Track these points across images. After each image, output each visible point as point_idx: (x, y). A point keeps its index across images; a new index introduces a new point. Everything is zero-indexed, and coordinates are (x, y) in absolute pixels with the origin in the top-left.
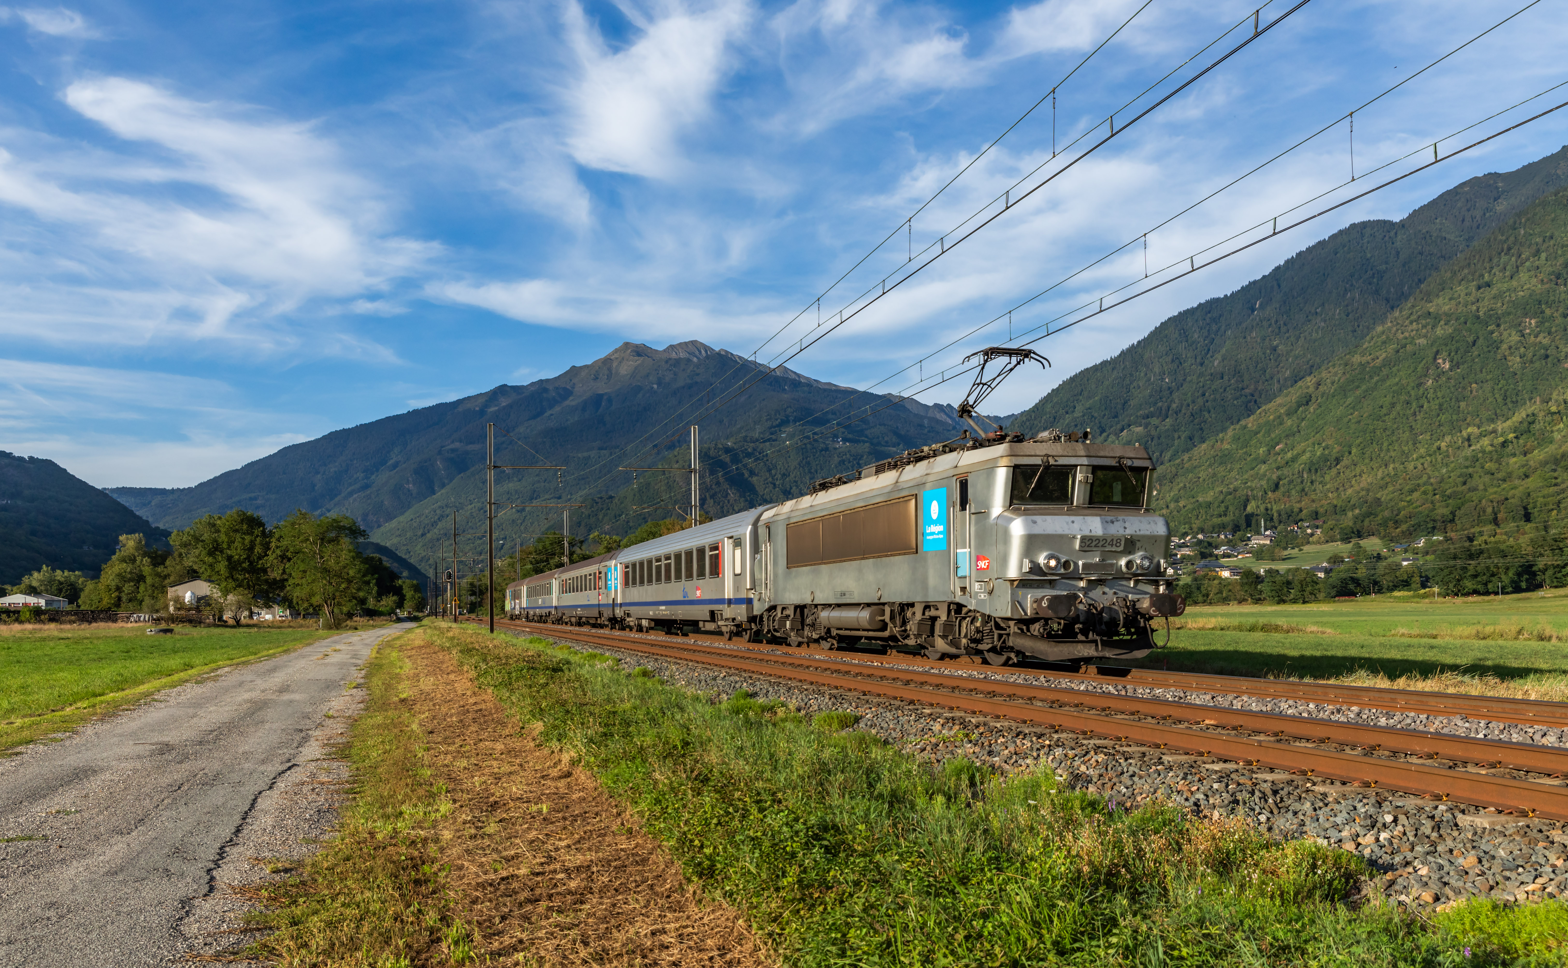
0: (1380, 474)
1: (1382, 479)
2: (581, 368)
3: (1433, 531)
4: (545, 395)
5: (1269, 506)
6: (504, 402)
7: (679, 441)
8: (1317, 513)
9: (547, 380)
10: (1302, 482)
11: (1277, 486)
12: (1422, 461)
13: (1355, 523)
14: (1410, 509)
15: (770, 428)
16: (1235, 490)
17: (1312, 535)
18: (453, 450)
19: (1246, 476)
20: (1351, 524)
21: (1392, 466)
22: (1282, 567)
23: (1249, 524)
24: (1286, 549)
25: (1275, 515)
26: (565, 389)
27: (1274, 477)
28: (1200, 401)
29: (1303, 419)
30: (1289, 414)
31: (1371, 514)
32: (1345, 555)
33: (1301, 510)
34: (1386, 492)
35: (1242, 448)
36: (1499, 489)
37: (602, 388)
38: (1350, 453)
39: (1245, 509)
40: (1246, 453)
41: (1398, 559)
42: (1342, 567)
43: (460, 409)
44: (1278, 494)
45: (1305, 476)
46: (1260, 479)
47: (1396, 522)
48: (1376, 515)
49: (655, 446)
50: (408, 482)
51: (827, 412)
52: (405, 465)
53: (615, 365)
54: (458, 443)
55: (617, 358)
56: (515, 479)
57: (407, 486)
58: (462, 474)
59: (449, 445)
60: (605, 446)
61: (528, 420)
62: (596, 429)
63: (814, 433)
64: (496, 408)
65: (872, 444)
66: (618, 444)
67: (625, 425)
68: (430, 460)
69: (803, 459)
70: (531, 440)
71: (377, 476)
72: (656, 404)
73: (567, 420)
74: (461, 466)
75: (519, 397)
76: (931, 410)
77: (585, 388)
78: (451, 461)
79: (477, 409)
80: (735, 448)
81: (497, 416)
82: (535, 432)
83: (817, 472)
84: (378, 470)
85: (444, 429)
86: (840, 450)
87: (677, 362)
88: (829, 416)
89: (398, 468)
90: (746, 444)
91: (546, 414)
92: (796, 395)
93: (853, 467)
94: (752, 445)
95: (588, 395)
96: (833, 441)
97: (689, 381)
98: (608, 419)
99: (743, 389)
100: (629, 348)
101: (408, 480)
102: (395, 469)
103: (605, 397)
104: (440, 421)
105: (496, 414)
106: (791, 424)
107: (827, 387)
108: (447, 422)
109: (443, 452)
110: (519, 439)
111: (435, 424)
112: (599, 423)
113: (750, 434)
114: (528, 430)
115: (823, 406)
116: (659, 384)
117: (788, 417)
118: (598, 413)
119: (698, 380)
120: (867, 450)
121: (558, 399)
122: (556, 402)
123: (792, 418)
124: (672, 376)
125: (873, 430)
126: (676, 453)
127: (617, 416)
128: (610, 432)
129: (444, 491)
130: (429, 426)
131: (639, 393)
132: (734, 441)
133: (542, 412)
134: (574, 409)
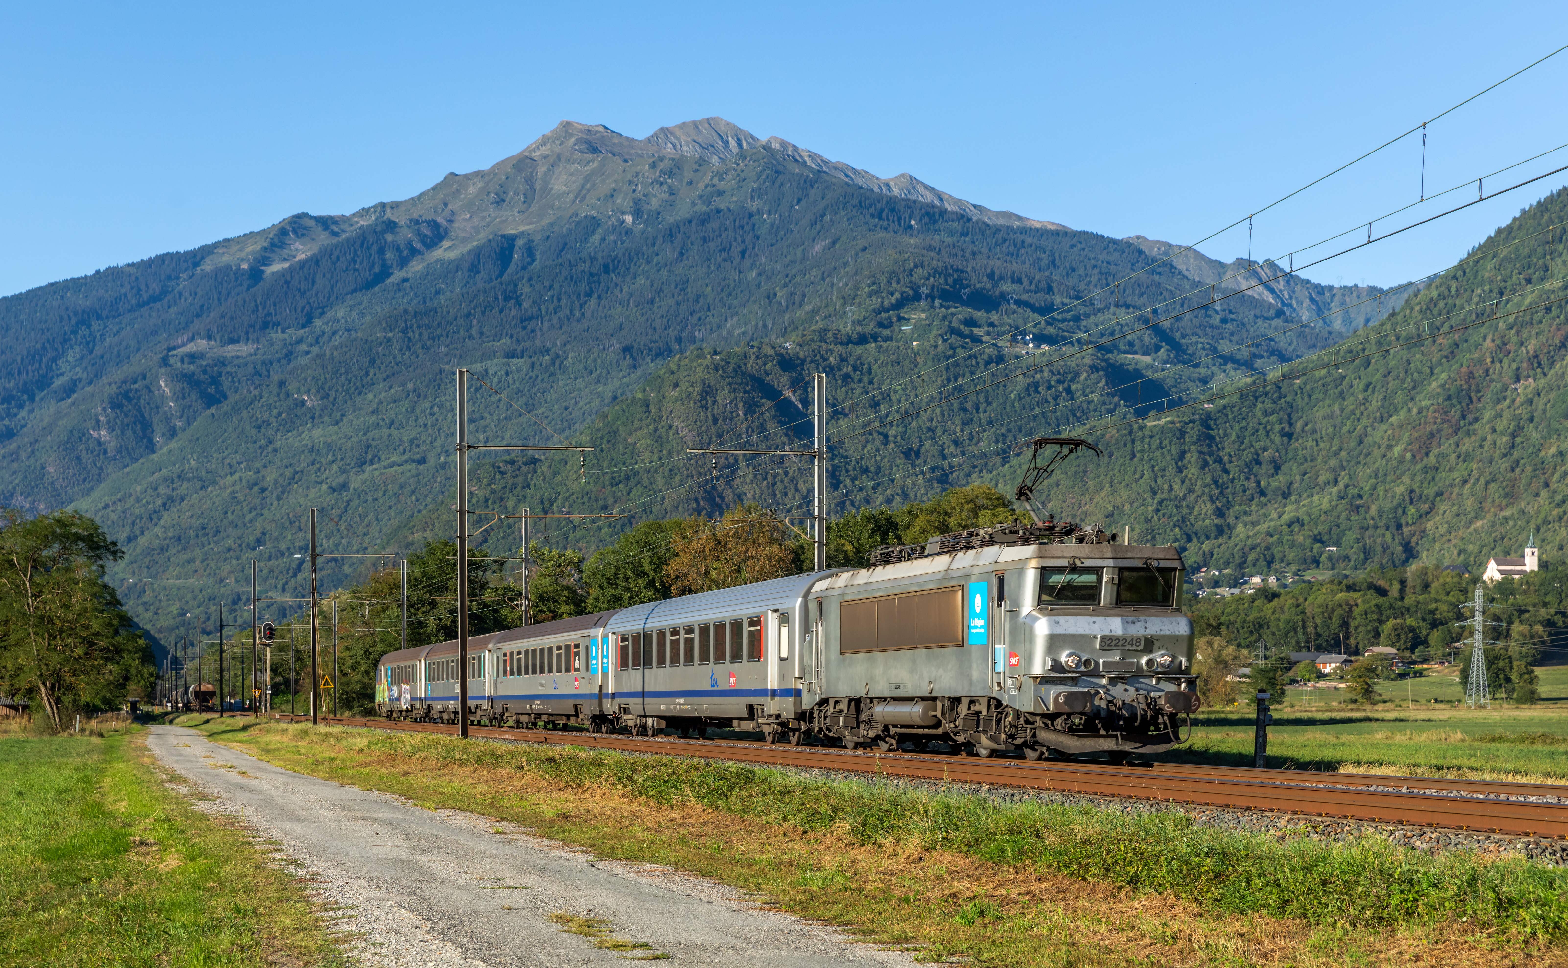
2: (467, 177)
4: (389, 237)
6: (301, 251)
7: (679, 340)
9: (395, 205)
15: (879, 312)
18: (192, 357)
26: (434, 225)
37: (513, 222)
43: (208, 266)
49: (627, 349)
50: (98, 426)
51: (1002, 278)
52: (89, 389)
53: (541, 171)
54: (204, 342)
55: (545, 157)
56: (326, 419)
57: (95, 434)
58: (213, 410)
59: (184, 345)
60: (519, 349)
61: (355, 291)
62: (501, 311)
63: (971, 322)
64: (286, 265)
65: (1099, 348)
66: (548, 344)
67: (563, 303)
68: (144, 378)
69: (949, 380)
70: (360, 335)
71: (31, 411)
72: (631, 259)
73: (438, 293)
74: (212, 390)
75: (335, 240)
76: (1229, 274)
77: (475, 221)
78: (189, 379)
79: (245, 266)
80: (801, 355)
81: (287, 283)
82: (368, 319)
83: (977, 409)
84: (32, 399)
85: (173, 310)
86: (1030, 361)
87: (676, 167)
88: (1007, 287)
89: (74, 396)
90: (824, 346)
91: (392, 279)
92: (936, 239)
93: (1056, 398)
94: (838, 349)
95: (482, 237)
96: (1014, 340)
97: (702, 208)
98: (527, 289)
99: (818, 226)
100: (572, 135)
101: (98, 421)
102: (69, 397)
103: (520, 242)
104: (164, 292)
105: (285, 278)
106: (923, 303)
107: (1001, 222)
108: (180, 294)
109: (172, 361)
110: (334, 333)
111: (154, 299)
112: (507, 299)
113: (834, 326)
114: (354, 314)
115: (991, 263)
116: (637, 213)
117: (915, 288)
118: (505, 277)
119: (722, 206)
120: (1087, 361)
121: (418, 245)
122: (414, 252)
123: (925, 290)
124: (665, 196)
125: (1101, 317)
126: (674, 367)
127: (547, 284)
128: (531, 318)
129: (173, 445)
130: (140, 306)
131: (593, 232)
132: (799, 340)
133: (385, 273)
134: (450, 269)
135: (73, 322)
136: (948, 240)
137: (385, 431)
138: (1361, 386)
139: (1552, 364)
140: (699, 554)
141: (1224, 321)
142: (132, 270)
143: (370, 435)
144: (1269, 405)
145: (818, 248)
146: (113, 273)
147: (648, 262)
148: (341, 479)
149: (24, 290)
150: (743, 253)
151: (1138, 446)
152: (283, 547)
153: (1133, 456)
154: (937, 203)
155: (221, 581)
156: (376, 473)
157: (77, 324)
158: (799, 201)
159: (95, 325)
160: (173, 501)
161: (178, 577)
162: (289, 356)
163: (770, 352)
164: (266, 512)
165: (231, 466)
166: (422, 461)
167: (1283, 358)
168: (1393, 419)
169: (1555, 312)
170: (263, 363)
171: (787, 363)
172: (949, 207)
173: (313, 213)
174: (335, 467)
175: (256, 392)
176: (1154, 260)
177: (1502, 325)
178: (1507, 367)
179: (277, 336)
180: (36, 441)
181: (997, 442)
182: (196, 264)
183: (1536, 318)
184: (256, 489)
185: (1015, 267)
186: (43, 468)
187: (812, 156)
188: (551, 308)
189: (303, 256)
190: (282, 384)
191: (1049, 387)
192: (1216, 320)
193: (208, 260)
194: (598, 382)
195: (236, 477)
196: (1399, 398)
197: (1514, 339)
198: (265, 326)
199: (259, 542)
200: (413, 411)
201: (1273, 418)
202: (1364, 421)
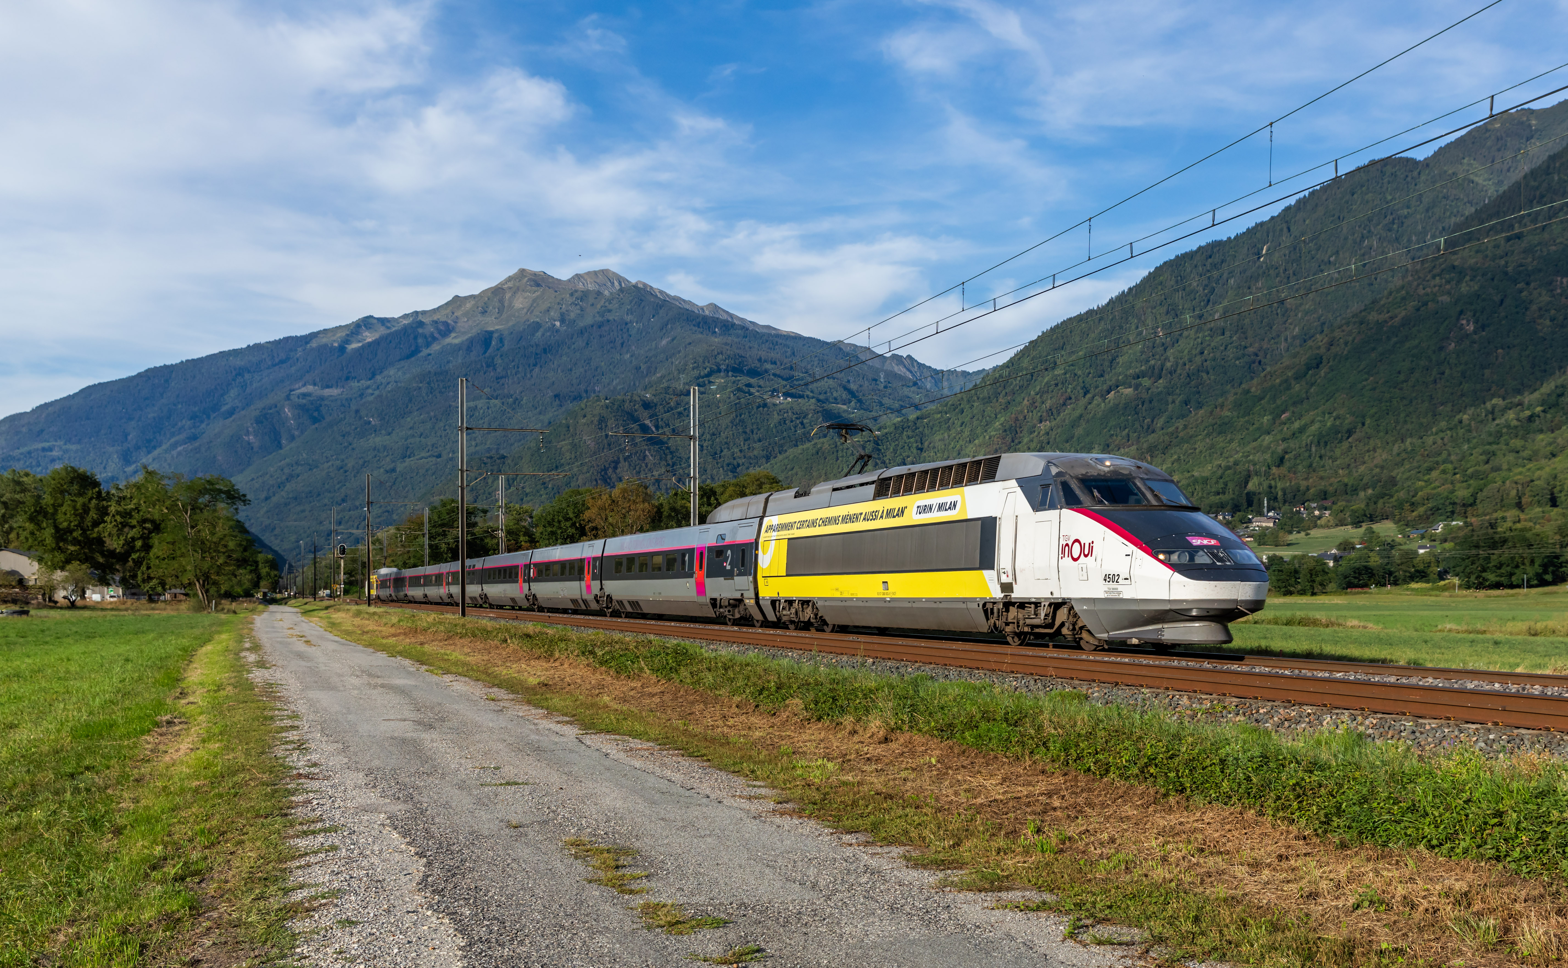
0: (1396, 449)
1: (1398, 454)
2: (466, 298)
3: (1452, 515)
4: (420, 331)
5: (1273, 483)
6: (369, 337)
7: (586, 391)
8: (1325, 493)
9: (424, 313)
10: (1310, 457)
11: (1281, 461)
12: (1442, 435)
13: (1367, 505)
14: (1428, 490)
15: (698, 378)
16: (1236, 463)
17: (1319, 518)
18: (304, 395)
19: (1248, 449)
20: (1363, 506)
21: (1409, 440)
22: (1286, 554)
23: (1250, 503)
24: (1290, 532)
25: (1280, 494)
26: (446, 324)
27: (1280, 449)
28: (1198, 360)
29: (1312, 385)
30: (1298, 377)
31: (1386, 495)
32: (1356, 541)
33: (1308, 489)
34: (1402, 469)
35: (1243, 416)
36: (1524, 470)
37: (492, 324)
38: (1363, 424)
39: (1245, 487)
40: (1246, 422)
41: (1413, 546)
42: (1353, 554)
43: (314, 344)
44: (1283, 470)
45: (1313, 449)
46: (1263, 452)
47: (1413, 504)
48: (1392, 496)
49: (556, 396)
50: (248, 433)
51: (765, 361)
52: (243, 413)
53: (508, 296)
54: (311, 387)
55: (510, 288)
56: (383, 432)
57: (246, 438)
58: (316, 425)
59: (299, 388)
60: (495, 394)
61: (400, 360)
62: (485, 373)
63: (749, 385)
64: (360, 344)
65: (819, 400)
66: (512, 392)
67: (520, 370)
68: (276, 406)
69: (737, 416)
70: (403, 384)
71: (208, 425)
72: (559, 346)
73: (448, 362)
74: (316, 414)
75: (388, 331)
76: (888, 362)
77: (470, 323)
78: (302, 407)
79: (336, 345)
80: (655, 401)
81: (360, 354)
82: (408, 376)
83: (752, 432)
84: (208, 417)
85: (293, 369)
86: (781, 407)
87: (585, 295)
88: (768, 366)
89: (234, 417)
90: (668, 396)
91: (422, 354)
92: (729, 339)
93: (795, 427)
94: (675, 399)
95: (474, 332)
96: (772, 396)
97: (599, 319)
98: (500, 361)
99: (664, 331)
100: (526, 276)
101: (248, 431)
102: (231, 416)
103: (496, 335)
104: (288, 359)
105: (359, 352)
106: (722, 374)
107: (765, 331)
108: (298, 360)
109: (292, 397)
110: (388, 383)
111: (282, 362)
112: (488, 366)
113: (673, 385)
114: (400, 373)
115: (760, 353)
116: (562, 321)
117: (718, 365)
118: (487, 354)
119: (611, 318)
120: (812, 407)
121: (436, 335)
122: (435, 339)
123: (723, 367)
124: (579, 312)
125: (819, 384)
126: (583, 406)
127: (511, 358)
128: (502, 378)
129: (293, 445)
130: (274, 365)
131: (537, 331)
132: (654, 392)
133: (417, 351)
134: (456, 349)
135: (234, 373)
136: (736, 340)
137: (418, 439)
138: (959, 424)
139: (1059, 414)
140: (602, 508)
141: (885, 387)
142: (269, 346)
143: (409, 441)
144: (910, 433)
145: (664, 342)
146: (257, 347)
147: (569, 348)
148: (392, 466)
149: (204, 355)
150: (622, 344)
151: (840, 454)
152: (357, 503)
153: (837, 459)
154: (730, 319)
155: (321, 523)
156: (412, 463)
157: (236, 375)
158: (653, 316)
159: (247, 376)
160: (293, 477)
161: (295, 521)
162: (361, 395)
163: (638, 399)
164: (347, 484)
165: (327, 458)
166: (439, 456)
167: (917, 407)
168: (976, 441)
169: (1060, 386)
170: (347, 399)
171: (646, 405)
172: (737, 322)
173: (377, 315)
174: (388, 459)
175: (342, 416)
176: (848, 354)
177: (1032, 393)
178: (1036, 415)
179: (355, 384)
180: (211, 442)
181: (763, 450)
182: (307, 343)
183: (1050, 389)
184: (342, 471)
185: (773, 355)
186: (215, 457)
187: (661, 292)
188: (514, 372)
189: (370, 340)
190: (357, 411)
191: (792, 421)
192: (881, 387)
193: (314, 341)
194: (540, 413)
195: (330, 464)
196: (979, 430)
197: (1039, 400)
198: (347, 379)
199: (343, 501)
200: (434, 428)
201: (912, 440)
202: (961, 442)
